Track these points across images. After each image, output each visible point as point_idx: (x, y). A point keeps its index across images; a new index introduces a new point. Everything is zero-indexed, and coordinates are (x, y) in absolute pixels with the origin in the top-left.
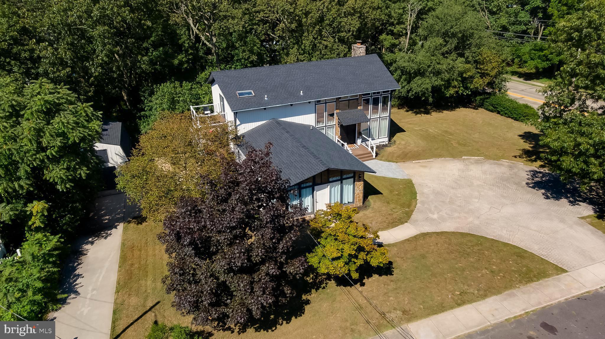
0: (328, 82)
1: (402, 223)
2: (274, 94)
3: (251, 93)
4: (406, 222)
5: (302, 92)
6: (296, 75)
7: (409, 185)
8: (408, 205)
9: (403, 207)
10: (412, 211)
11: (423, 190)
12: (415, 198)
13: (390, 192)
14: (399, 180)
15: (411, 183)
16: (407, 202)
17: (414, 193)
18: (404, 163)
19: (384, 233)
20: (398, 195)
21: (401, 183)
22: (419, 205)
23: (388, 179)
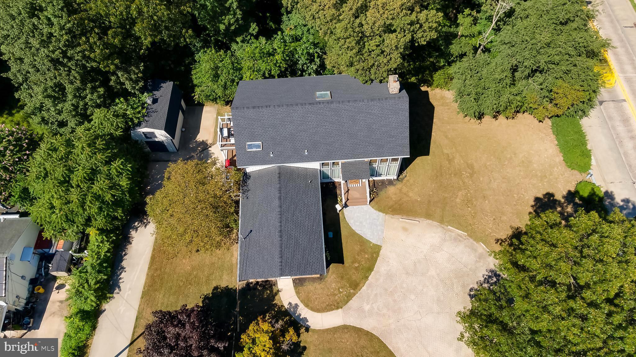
0: (338, 138)
1: (338, 308)
2: (280, 149)
3: (258, 146)
4: (341, 308)
5: (306, 151)
6: (310, 123)
7: (374, 255)
8: (356, 286)
9: (350, 287)
10: (354, 294)
11: (381, 267)
12: (367, 278)
13: (353, 262)
14: (371, 245)
15: (378, 254)
16: (358, 281)
17: (370, 269)
18: (393, 217)
19: (318, 316)
20: (356, 269)
21: (370, 250)
22: (364, 288)
23: (362, 241)
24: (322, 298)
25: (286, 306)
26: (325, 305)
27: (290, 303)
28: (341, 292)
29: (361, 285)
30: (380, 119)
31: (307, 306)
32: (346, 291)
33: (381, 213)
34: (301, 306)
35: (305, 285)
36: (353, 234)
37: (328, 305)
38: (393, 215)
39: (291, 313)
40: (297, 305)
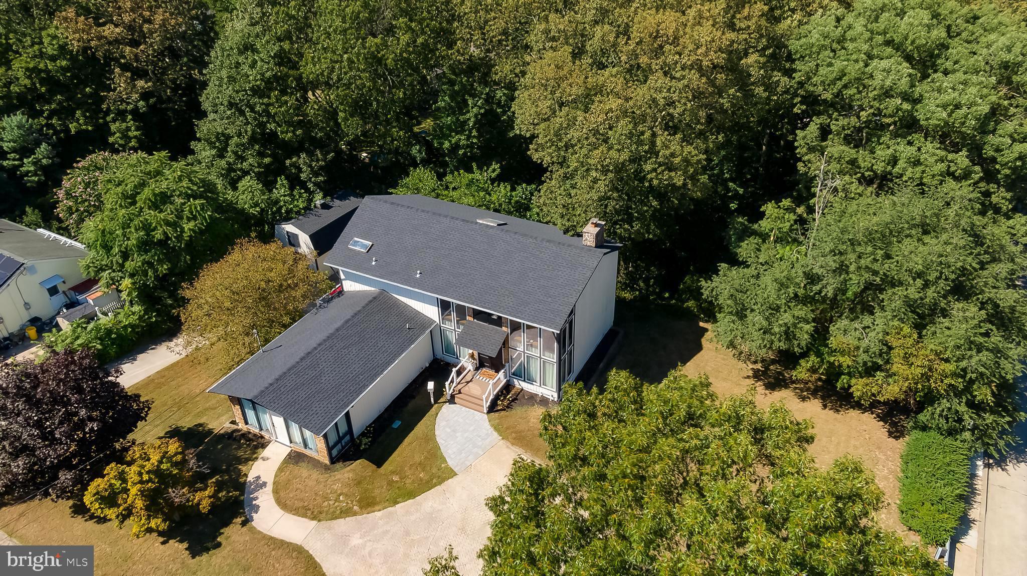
2: (389, 259)
3: (365, 247)
4: (319, 521)
5: (419, 273)
7: (434, 481)
8: (368, 504)
9: (359, 501)
10: (355, 514)
11: (429, 500)
12: (396, 503)
13: (393, 472)
14: (443, 465)
15: (441, 481)
16: (378, 499)
17: (411, 495)
18: (510, 446)
19: (278, 511)
20: (391, 483)
21: (434, 470)
22: (378, 514)
23: (434, 454)
24: (306, 492)
25: (250, 478)
26: (301, 504)
27: (258, 478)
28: (340, 502)
29: (377, 508)
30: (546, 267)
31: (276, 491)
32: (347, 503)
33: (495, 434)
34: (269, 488)
35: (300, 465)
36: (430, 438)
37: (304, 507)
38: (513, 444)
39: (246, 490)
40: (264, 484)
